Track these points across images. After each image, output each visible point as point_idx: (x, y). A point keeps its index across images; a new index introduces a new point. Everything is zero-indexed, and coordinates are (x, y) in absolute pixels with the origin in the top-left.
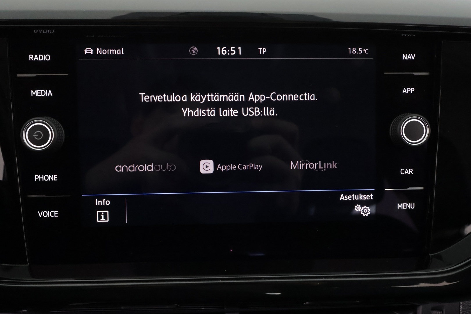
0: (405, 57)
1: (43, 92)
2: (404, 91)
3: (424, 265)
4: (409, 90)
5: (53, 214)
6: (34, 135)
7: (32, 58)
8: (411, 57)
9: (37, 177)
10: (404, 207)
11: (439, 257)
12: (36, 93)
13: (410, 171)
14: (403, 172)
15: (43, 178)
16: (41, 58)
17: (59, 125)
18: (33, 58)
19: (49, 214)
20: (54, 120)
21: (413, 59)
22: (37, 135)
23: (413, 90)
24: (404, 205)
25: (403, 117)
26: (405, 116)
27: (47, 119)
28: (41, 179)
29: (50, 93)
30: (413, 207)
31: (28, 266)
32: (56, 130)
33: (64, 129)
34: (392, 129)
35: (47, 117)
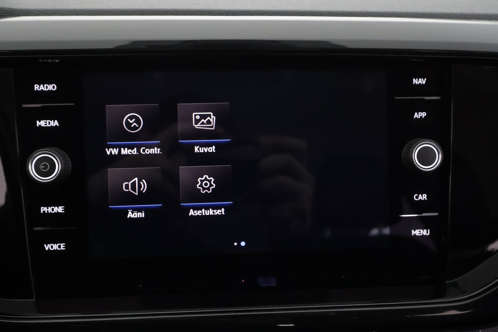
0: (415, 81)
1: (49, 123)
2: (416, 115)
3: (440, 293)
4: (420, 114)
5: (60, 247)
6: (40, 167)
7: (37, 88)
8: (422, 81)
9: (43, 209)
10: (419, 234)
11: (455, 285)
12: (42, 123)
13: (424, 197)
14: (417, 197)
15: (50, 210)
16: (47, 87)
17: (65, 155)
18: (39, 88)
19: (55, 247)
20: (60, 151)
21: (424, 83)
22: (43, 167)
23: (424, 114)
24: (419, 231)
25: (415, 143)
26: (417, 141)
27: (54, 150)
28: (48, 211)
29: (56, 123)
30: (427, 233)
31: (34, 301)
32: (62, 161)
33: (71, 160)
34: (405, 154)
35: (52, 148)
